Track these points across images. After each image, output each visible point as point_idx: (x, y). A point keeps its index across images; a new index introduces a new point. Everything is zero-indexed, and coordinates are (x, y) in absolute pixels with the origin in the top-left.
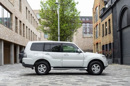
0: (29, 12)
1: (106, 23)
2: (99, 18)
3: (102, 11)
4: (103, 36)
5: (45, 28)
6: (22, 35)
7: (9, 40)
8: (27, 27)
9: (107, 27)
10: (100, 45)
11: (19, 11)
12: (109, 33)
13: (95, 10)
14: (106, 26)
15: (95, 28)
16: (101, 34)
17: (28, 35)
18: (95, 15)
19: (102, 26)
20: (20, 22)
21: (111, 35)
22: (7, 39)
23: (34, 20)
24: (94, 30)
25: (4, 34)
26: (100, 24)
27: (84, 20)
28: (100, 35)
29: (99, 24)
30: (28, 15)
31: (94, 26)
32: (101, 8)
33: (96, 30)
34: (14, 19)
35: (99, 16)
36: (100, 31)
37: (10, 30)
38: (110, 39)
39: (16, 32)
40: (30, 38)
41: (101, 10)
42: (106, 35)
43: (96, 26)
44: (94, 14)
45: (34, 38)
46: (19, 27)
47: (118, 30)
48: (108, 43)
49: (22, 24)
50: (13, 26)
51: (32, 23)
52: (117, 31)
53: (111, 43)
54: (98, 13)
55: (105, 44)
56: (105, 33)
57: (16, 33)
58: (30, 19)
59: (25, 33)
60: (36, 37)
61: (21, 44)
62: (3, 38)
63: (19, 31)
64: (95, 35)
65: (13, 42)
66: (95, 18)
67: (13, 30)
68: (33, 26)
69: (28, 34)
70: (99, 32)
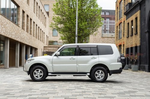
0: (37, 3)
1: (132, 21)
2: (123, 14)
3: (128, 7)
4: (128, 37)
5: (59, 26)
6: (29, 32)
7: (15, 39)
8: (34, 23)
9: (133, 27)
10: (124, 47)
11: (26, 3)
12: (135, 34)
13: (119, 4)
14: (132, 25)
15: (118, 27)
16: (126, 34)
17: (35, 33)
18: (119, 10)
19: (127, 25)
20: (28, 16)
21: (138, 37)
22: (13, 37)
23: (42, 13)
24: (117, 28)
25: (11, 32)
26: (125, 22)
27: (103, 14)
28: (124, 35)
29: (123, 22)
30: (36, 8)
31: (117, 24)
32: (126, 3)
33: (119, 28)
34: (21, 13)
35: (123, 12)
36: (124, 30)
37: (17, 26)
38: (137, 42)
39: (23, 28)
40: (38, 36)
41: (127, 5)
42: (131, 36)
43: (120, 25)
44: (117, 9)
45: (42, 37)
46: (26, 23)
47: (146, 31)
48: (134, 46)
49: (29, 19)
50: (20, 22)
51: (40, 17)
52: (146, 33)
53: (138, 45)
54: (123, 9)
55: (130, 47)
56: (130, 34)
57: (23, 30)
58: (38, 12)
59: (32, 29)
60: (44, 35)
61: (27, 44)
62: (10, 37)
63: (25, 28)
64: (118, 35)
65: (19, 41)
66: (118, 14)
67: (20, 26)
68: (41, 21)
69: (35, 31)
70: (123, 32)
